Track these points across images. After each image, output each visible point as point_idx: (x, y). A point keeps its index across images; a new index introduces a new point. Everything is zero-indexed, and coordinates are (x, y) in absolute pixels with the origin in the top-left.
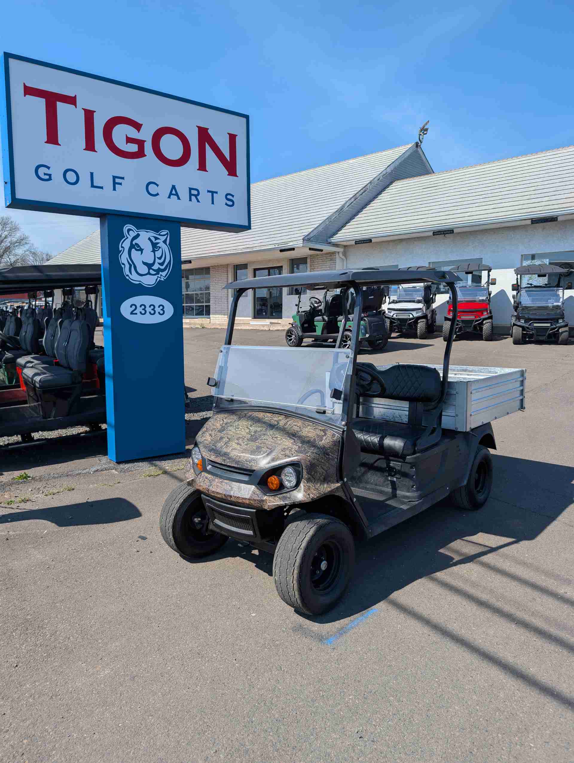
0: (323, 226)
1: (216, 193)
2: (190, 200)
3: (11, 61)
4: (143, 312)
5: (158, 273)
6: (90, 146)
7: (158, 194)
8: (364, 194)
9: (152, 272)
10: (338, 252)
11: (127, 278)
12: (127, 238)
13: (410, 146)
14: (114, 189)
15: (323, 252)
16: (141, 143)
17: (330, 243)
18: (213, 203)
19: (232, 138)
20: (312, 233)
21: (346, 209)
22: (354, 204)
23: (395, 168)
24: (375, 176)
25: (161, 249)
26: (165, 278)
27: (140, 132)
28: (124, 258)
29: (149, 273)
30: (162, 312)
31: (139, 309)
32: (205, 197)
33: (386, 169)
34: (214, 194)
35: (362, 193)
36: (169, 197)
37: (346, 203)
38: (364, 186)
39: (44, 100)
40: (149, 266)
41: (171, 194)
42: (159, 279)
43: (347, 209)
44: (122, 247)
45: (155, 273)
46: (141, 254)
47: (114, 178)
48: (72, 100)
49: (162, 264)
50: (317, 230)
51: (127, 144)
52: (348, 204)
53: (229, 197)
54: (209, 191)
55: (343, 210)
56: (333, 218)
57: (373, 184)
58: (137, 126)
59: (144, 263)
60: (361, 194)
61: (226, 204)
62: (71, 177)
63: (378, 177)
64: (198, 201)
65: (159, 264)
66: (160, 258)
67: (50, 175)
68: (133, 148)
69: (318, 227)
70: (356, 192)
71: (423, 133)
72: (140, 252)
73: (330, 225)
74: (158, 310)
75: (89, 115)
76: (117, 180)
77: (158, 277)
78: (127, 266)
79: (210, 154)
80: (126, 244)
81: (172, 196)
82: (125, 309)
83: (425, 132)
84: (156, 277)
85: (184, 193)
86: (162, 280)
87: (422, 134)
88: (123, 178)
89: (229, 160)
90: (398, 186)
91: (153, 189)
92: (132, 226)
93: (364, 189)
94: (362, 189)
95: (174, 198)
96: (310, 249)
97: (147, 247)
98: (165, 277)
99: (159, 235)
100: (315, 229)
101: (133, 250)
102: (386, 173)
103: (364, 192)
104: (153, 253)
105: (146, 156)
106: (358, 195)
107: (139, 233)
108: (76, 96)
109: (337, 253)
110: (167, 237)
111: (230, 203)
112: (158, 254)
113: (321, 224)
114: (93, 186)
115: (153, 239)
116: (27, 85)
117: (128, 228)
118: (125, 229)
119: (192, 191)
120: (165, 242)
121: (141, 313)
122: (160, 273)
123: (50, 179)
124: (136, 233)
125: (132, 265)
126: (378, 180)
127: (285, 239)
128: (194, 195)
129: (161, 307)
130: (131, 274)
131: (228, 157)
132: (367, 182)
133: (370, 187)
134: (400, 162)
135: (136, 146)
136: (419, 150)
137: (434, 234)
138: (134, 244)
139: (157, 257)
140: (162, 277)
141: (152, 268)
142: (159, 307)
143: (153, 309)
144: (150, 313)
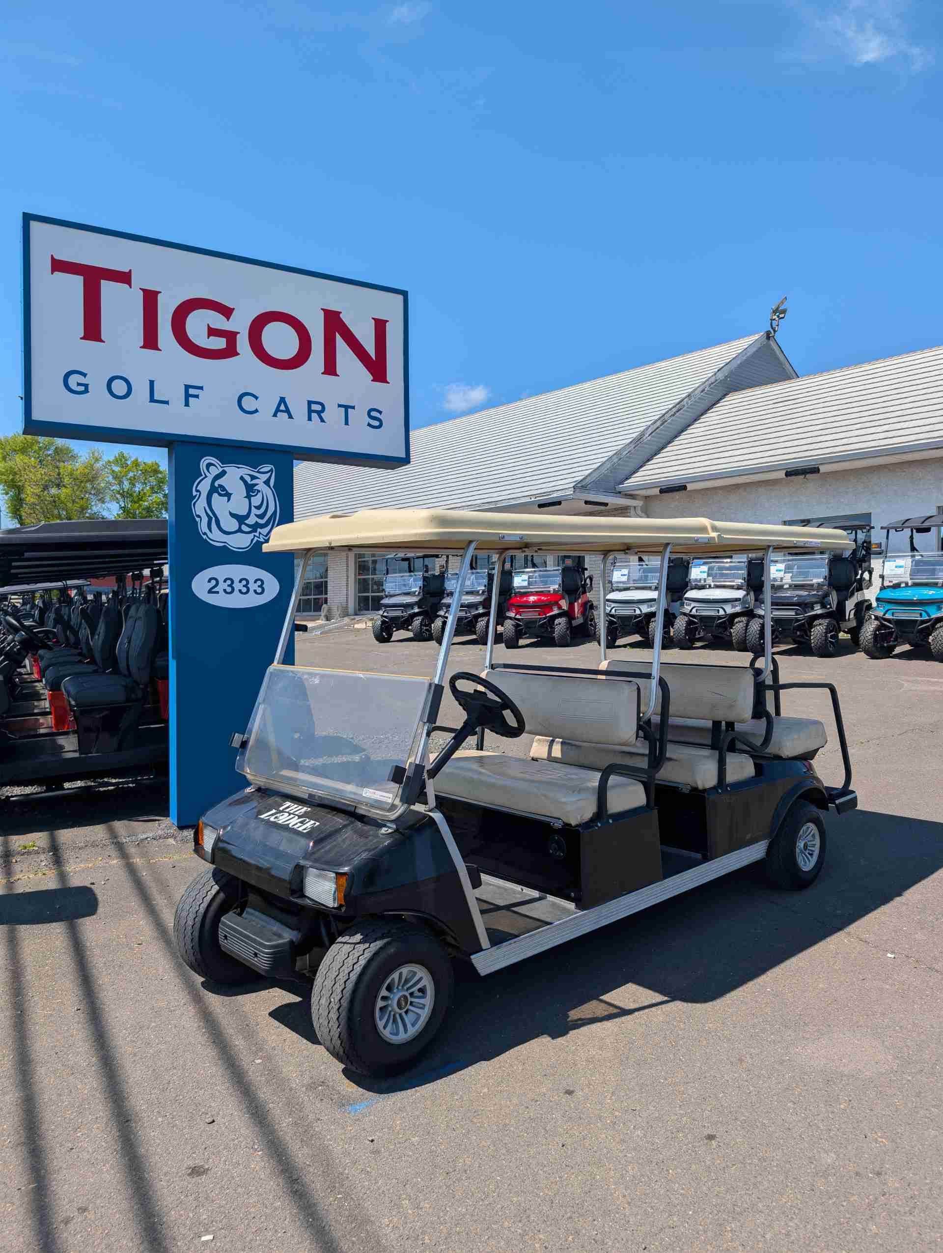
0: (608, 465)
1: (353, 408)
2: (310, 419)
3: (34, 225)
4: (229, 589)
6: (151, 341)
7: (256, 411)
8: (678, 414)
9: (244, 528)
10: (635, 507)
11: (205, 537)
12: (206, 477)
13: (757, 337)
14: (187, 404)
15: (608, 507)
16: (231, 337)
17: (620, 492)
18: (347, 423)
19: (380, 326)
20: (589, 478)
21: (647, 438)
22: (661, 430)
23: (731, 373)
24: (697, 385)
25: (260, 495)
26: (266, 538)
27: (230, 320)
28: (200, 507)
29: (239, 530)
30: (259, 590)
31: (222, 586)
32: (333, 414)
33: (715, 374)
34: (350, 410)
35: (675, 413)
36: (275, 415)
37: (647, 429)
38: (677, 401)
39: (80, 279)
40: (241, 519)
41: (278, 410)
42: (256, 539)
43: (649, 438)
44: (197, 491)
45: (248, 529)
46: (229, 500)
47: (187, 387)
48: (124, 278)
49: (261, 517)
50: (598, 471)
51: (208, 338)
52: (650, 431)
53: (373, 414)
54: (340, 406)
55: (641, 440)
56: (625, 453)
57: (693, 399)
58: (227, 312)
59: (233, 515)
60: (673, 415)
61: (369, 425)
62: (119, 387)
63: (702, 387)
64: (322, 421)
65: (256, 515)
66: (258, 508)
67: (86, 386)
68: (220, 343)
69: (599, 467)
70: (664, 412)
71: (778, 316)
72: (226, 498)
73: (619, 465)
74: (253, 586)
75: (150, 299)
76: (192, 391)
77: (255, 536)
78: (205, 520)
79: (343, 349)
80: (204, 486)
81: (279, 414)
82: (200, 585)
83: (781, 316)
84: (251, 536)
85: (299, 409)
86: (262, 540)
87: (777, 319)
88: (201, 388)
89: (374, 357)
90: (734, 400)
92: (214, 459)
93: (677, 407)
94: (674, 407)
95: (283, 416)
96: (586, 502)
97: (238, 490)
99: (258, 472)
100: (595, 470)
101: (215, 495)
102: (716, 380)
103: (677, 412)
104: (247, 500)
105: (238, 354)
106: (667, 416)
107: (225, 469)
108: (130, 270)
109: (632, 509)
110: (270, 477)
111: (376, 423)
112: (256, 501)
113: (605, 463)
114: (152, 400)
115: (248, 479)
116: (56, 257)
117: (207, 462)
119: (313, 405)
120: (267, 483)
121: (225, 591)
122: (259, 530)
123: (86, 391)
124: (221, 470)
125: (213, 518)
126: (702, 392)
127: (546, 488)
129: (259, 583)
130: (211, 531)
131: (372, 353)
132: (684, 396)
133: (687, 403)
134: (739, 362)
135: (224, 340)
136: (772, 343)
137: (788, 474)
138: (217, 486)
139: (255, 507)
140: (261, 536)
141: (246, 522)
142: (255, 582)
143: (246, 586)
144: (240, 591)
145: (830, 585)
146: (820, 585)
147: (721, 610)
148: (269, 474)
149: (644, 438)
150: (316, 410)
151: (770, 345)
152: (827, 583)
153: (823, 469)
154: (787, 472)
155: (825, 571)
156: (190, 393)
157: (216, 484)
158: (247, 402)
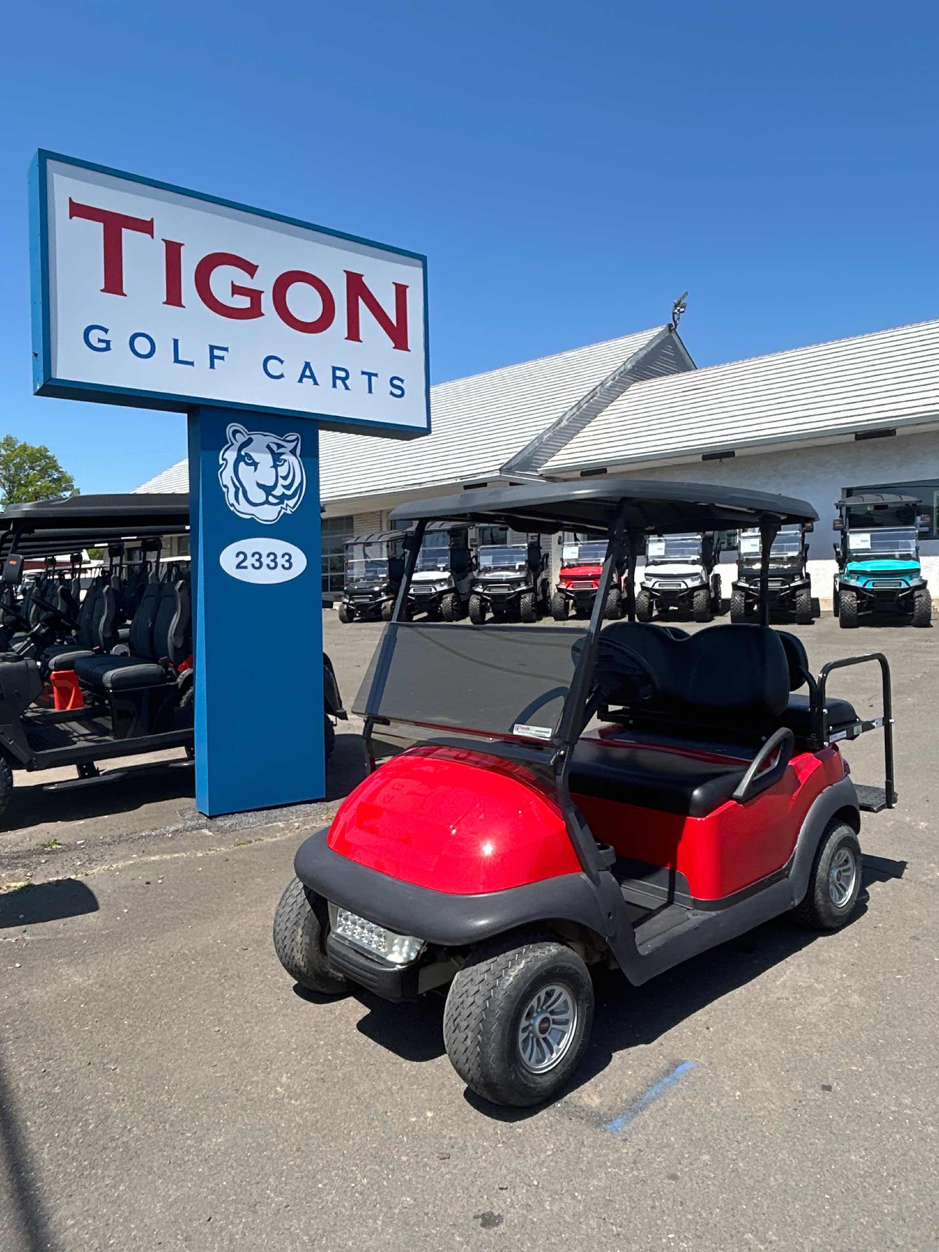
0: (530, 449)
1: (376, 375)
2: (334, 386)
3: (51, 163)
4: (257, 564)
5: (281, 502)
6: (174, 297)
7: (282, 376)
8: (591, 401)
9: (271, 499)
11: (232, 508)
12: (232, 444)
13: (660, 329)
14: (212, 366)
16: (255, 296)
17: (542, 475)
18: (370, 391)
19: (401, 291)
20: (513, 461)
21: (564, 423)
22: (577, 416)
23: (638, 363)
24: (609, 374)
25: (286, 464)
26: (293, 510)
27: (255, 277)
28: (226, 477)
29: (267, 502)
30: (287, 565)
31: (250, 561)
32: (357, 381)
33: (624, 364)
34: (373, 378)
35: (589, 400)
36: (300, 381)
37: (565, 415)
38: (591, 389)
39: (101, 225)
40: (268, 490)
41: (303, 376)
42: (283, 511)
43: (566, 424)
44: (224, 459)
45: (276, 501)
46: (256, 470)
47: (212, 348)
48: (146, 227)
49: (288, 487)
50: (520, 455)
51: (232, 296)
52: (567, 417)
53: (396, 382)
54: (363, 373)
55: (560, 425)
56: (545, 437)
57: (604, 387)
58: (251, 269)
59: (260, 486)
60: (587, 402)
61: (392, 393)
62: (142, 345)
63: (614, 375)
64: (347, 388)
65: (284, 486)
66: (285, 478)
67: (108, 342)
68: (244, 302)
69: (522, 450)
70: (580, 398)
71: (679, 310)
72: (253, 467)
73: (540, 448)
74: (281, 561)
75: (173, 251)
76: (217, 353)
77: (282, 508)
78: (232, 490)
79: (365, 314)
80: (231, 455)
81: (305, 380)
82: (228, 560)
83: (682, 310)
84: (279, 507)
85: (324, 375)
86: (289, 512)
87: (678, 313)
88: (226, 349)
89: (395, 324)
91: (274, 367)
92: (240, 425)
93: (592, 394)
94: (589, 394)
95: (307, 381)
96: (511, 484)
97: (265, 459)
99: (284, 440)
101: (242, 464)
102: (625, 369)
103: (591, 398)
104: (273, 470)
105: (263, 315)
106: (582, 403)
107: (251, 436)
108: (152, 219)
110: (297, 444)
111: (397, 392)
112: (283, 470)
113: (527, 446)
114: (177, 360)
115: (274, 447)
116: (74, 201)
117: (234, 428)
119: (337, 371)
121: (253, 565)
122: (286, 502)
123: (108, 348)
124: (247, 437)
125: (240, 489)
126: (613, 380)
127: (471, 470)
128: (340, 378)
129: (287, 557)
130: (238, 502)
131: (394, 321)
132: (598, 384)
133: (600, 391)
134: (645, 353)
135: (248, 299)
136: (674, 335)
137: (705, 458)
138: (243, 454)
139: (281, 477)
140: (288, 508)
141: (273, 493)
142: (283, 556)
143: (274, 561)
144: (268, 566)
148: (294, 443)
149: (562, 423)
150: (340, 377)
151: (672, 337)
153: (737, 453)
154: (703, 456)
156: (215, 354)
158: (272, 365)
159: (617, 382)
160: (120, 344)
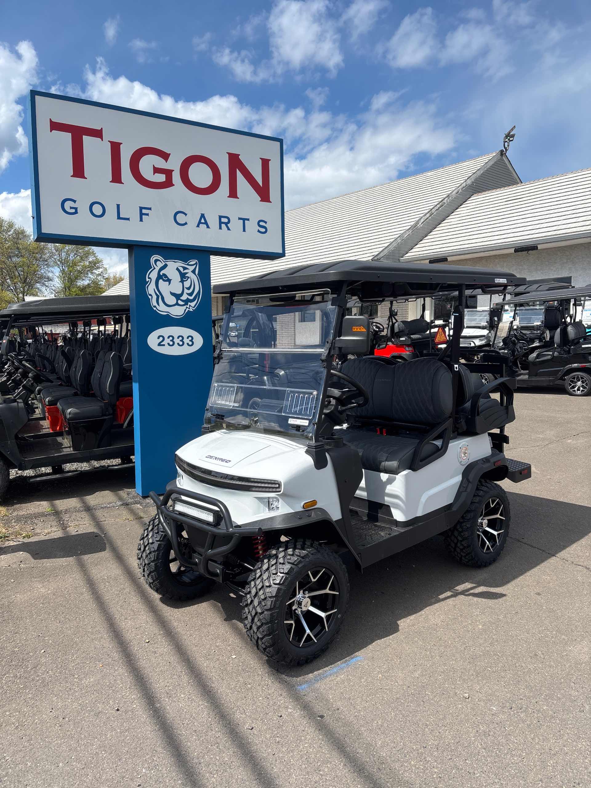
0: (395, 244)
1: (248, 220)
2: (220, 228)
3: (37, 98)
4: (171, 343)
5: (186, 304)
6: (117, 178)
7: (186, 224)
8: (441, 209)
9: (180, 302)
11: (155, 309)
12: (155, 268)
13: (493, 155)
14: (141, 220)
16: (168, 173)
18: (244, 230)
19: (265, 163)
20: (382, 253)
21: (420, 225)
22: (429, 220)
23: (476, 180)
24: (454, 189)
25: (189, 280)
26: (194, 309)
27: (168, 161)
28: (151, 289)
29: (177, 304)
30: (190, 343)
31: (167, 341)
32: (236, 225)
33: (466, 181)
34: (246, 221)
35: (439, 208)
36: (198, 226)
37: (420, 219)
38: (440, 200)
39: (70, 135)
40: (178, 296)
41: (200, 223)
43: (421, 226)
44: (149, 278)
45: (184, 303)
47: (141, 208)
48: (98, 134)
49: (190, 294)
50: (388, 248)
51: (154, 174)
52: (422, 220)
53: (261, 223)
54: (240, 219)
55: (416, 227)
56: (407, 235)
57: (451, 198)
58: (165, 156)
59: (172, 294)
60: (437, 210)
61: (259, 231)
62: (97, 210)
63: (457, 190)
64: (229, 229)
65: (187, 294)
66: (188, 289)
67: (76, 209)
68: (161, 178)
69: (388, 246)
70: (431, 207)
71: (509, 139)
72: (168, 283)
73: (402, 243)
74: (186, 341)
75: (116, 148)
76: (144, 211)
77: (187, 307)
78: (155, 297)
79: (241, 181)
80: (154, 275)
81: (201, 225)
82: (153, 341)
83: (511, 139)
84: (185, 307)
85: (213, 221)
86: (191, 310)
87: (508, 141)
88: (150, 209)
89: (261, 186)
90: (477, 199)
91: (181, 218)
92: (159, 256)
93: (441, 204)
94: (438, 204)
95: (203, 226)
97: (175, 277)
98: (194, 307)
99: (188, 265)
100: (386, 248)
101: (161, 281)
102: (467, 185)
103: (440, 207)
104: (181, 284)
105: (174, 185)
106: (434, 210)
107: (166, 263)
110: (196, 268)
111: (263, 230)
112: (187, 284)
113: (392, 243)
114: (119, 218)
115: (181, 269)
116: (53, 120)
117: (155, 258)
118: (152, 260)
119: (222, 219)
120: (194, 272)
121: (169, 344)
122: (189, 303)
123: (76, 212)
124: (164, 263)
125: (160, 296)
126: (457, 193)
128: (224, 223)
129: (190, 338)
130: (159, 305)
131: (260, 182)
132: (445, 196)
133: (447, 201)
134: (482, 172)
135: (164, 176)
136: (504, 158)
137: (516, 251)
138: (162, 274)
139: (186, 288)
140: (191, 307)
141: (181, 298)
142: (188, 338)
143: (182, 341)
144: (178, 344)
145: (545, 326)
146: (538, 328)
147: (472, 343)
148: (195, 266)
149: (418, 225)
151: (503, 160)
152: (543, 325)
153: (540, 247)
154: (515, 249)
155: (542, 317)
157: (161, 274)
158: (180, 217)
159: (459, 194)
160: (83, 209)
